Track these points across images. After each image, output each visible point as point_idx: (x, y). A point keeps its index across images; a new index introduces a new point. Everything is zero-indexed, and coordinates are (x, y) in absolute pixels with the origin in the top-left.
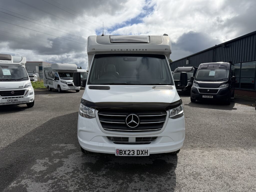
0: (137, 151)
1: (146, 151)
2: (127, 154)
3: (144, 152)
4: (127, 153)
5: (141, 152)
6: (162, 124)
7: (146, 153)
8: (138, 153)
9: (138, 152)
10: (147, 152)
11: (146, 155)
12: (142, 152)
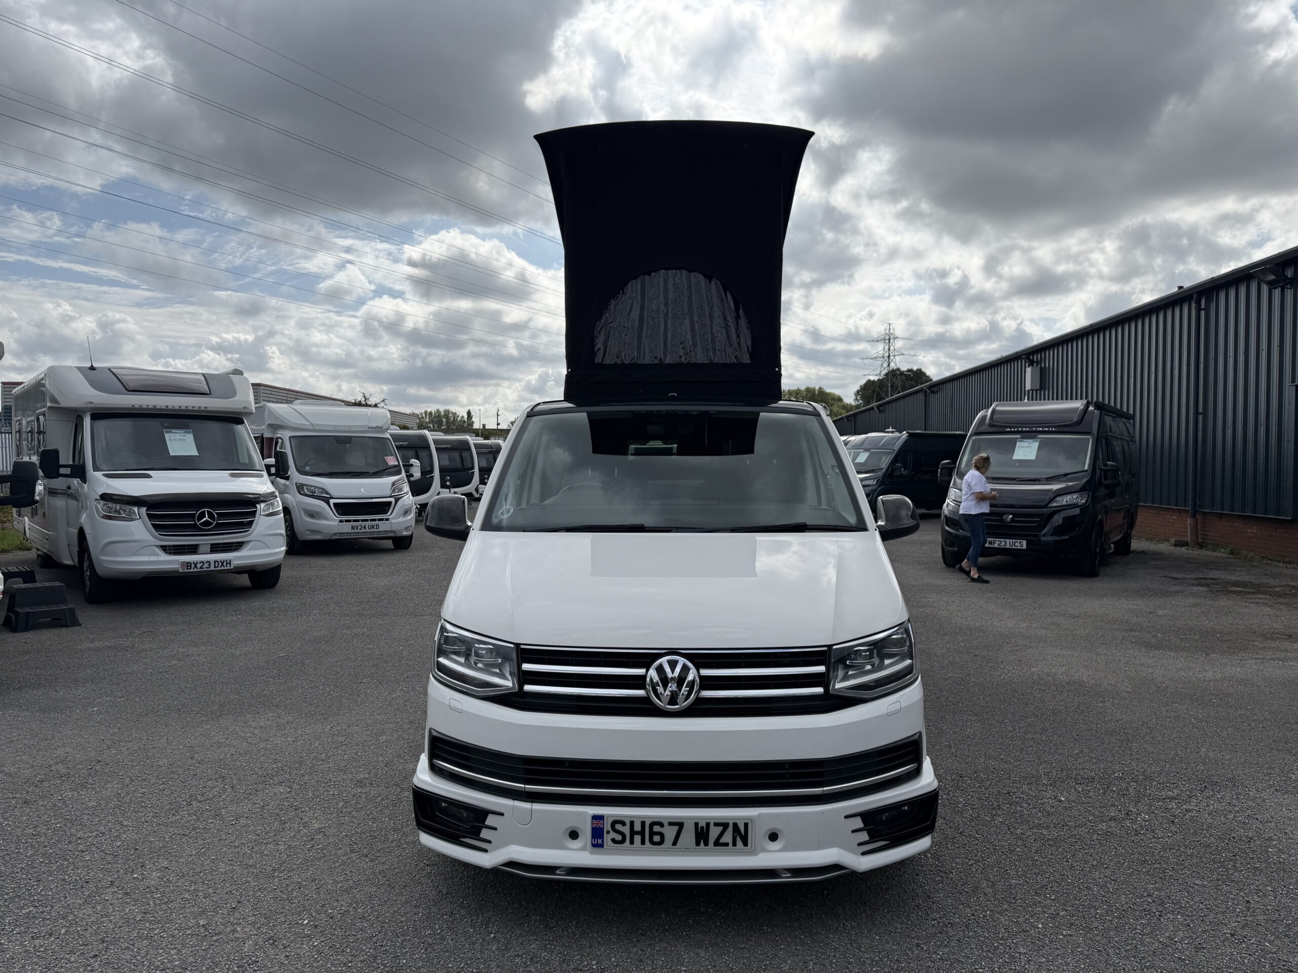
0: (215, 562)
1: (228, 562)
2: (199, 568)
3: (225, 564)
4: (199, 566)
5: (220, 564)
6: (251, 523)
7: (228, 565)
8: (217, 566)
9: (217, 563)
10: (230, 563)
11: (228, 567)
12: (222, 563)
